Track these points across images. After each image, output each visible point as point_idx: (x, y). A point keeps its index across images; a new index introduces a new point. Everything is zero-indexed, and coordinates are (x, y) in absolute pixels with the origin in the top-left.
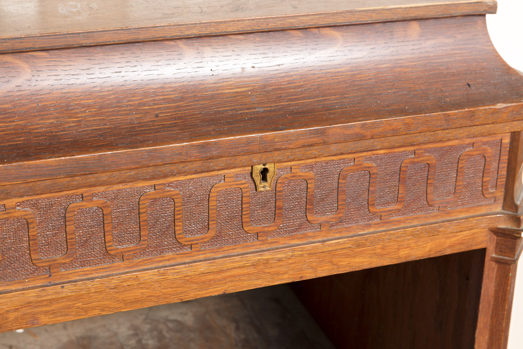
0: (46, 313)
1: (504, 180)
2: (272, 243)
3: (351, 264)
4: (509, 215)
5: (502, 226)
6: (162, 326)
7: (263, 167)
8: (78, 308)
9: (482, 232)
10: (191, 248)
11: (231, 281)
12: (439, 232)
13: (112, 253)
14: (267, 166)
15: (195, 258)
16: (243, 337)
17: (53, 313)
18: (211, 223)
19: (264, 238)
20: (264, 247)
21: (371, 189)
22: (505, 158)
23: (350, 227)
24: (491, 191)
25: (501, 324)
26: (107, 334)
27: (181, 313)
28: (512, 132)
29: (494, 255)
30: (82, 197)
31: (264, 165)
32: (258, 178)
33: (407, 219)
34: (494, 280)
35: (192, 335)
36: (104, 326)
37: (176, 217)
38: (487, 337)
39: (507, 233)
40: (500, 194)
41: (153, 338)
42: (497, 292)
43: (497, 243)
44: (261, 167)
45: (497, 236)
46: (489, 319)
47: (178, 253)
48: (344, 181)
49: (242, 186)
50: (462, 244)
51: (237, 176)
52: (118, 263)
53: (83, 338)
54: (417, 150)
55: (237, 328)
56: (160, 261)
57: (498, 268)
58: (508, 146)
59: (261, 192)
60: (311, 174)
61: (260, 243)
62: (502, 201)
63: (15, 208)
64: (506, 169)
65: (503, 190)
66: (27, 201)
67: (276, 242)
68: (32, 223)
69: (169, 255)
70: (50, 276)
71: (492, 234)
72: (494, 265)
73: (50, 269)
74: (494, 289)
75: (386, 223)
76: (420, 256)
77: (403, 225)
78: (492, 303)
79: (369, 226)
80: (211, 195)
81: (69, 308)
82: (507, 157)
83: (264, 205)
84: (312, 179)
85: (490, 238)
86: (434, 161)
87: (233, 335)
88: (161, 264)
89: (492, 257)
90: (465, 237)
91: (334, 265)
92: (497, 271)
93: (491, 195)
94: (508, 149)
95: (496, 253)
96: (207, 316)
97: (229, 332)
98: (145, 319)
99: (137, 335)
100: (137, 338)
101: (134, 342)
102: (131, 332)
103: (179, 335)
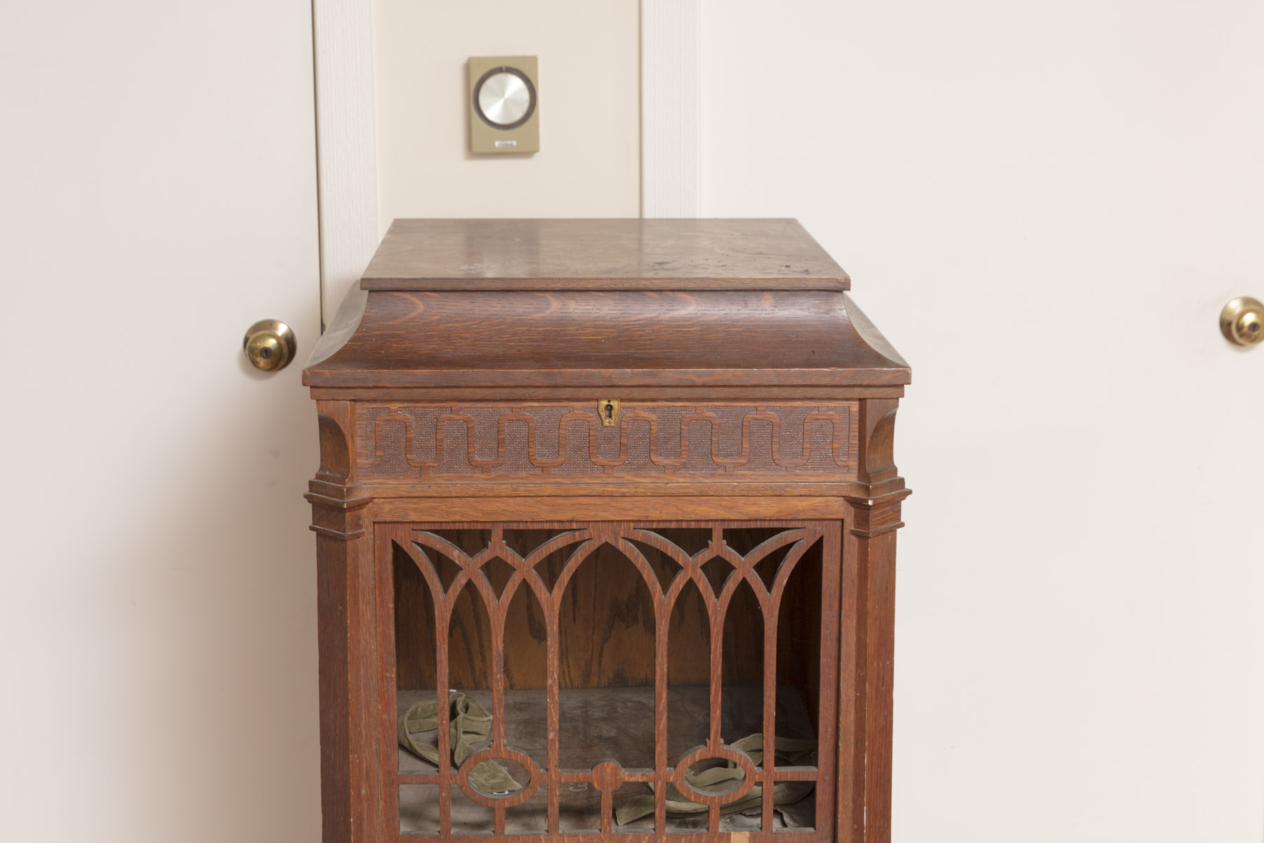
0: (415, 510)
1: (857, 449)
2: (617, 477)
3: (697, 512)
4: (860, 484)
5: (854, 495)
7: (607, 403)
8: (442, 510)
9: (836, 501)
10: (543, 471)
11: (579, 509)
12: (786, 491)
13: (474, 464)
14: (611, 403)
15: (546, 481)
17: (421, 511)
18: (561, 449)
19: (610, 472)
20: (610, 480)
21: (713, 439)
22: (855, 426)
23: (694, 474)
24: (844, 459)
25: (865, 605)
28: (860, 400)
29: (853, 528)
30: (451, 410)
31: (609, 401)
32: (603, 414)
33: (752, 475)
34: (856, 556)
37: (530, 439)
38: (855, 622)
39: (858, 501)
40: (854, 463)
41: (602, 712)
42: (860, 569)
43: (855, 516)
44: (605, 403)
45: (854, 507)
46: (855, 601)
47: (531, 473)
48: (686, 428)
49: (588, 419)
50: (814, 510)
51: (584, 409)
52: (478, 475)
54: (759, 406)
56: (515, 479)
57: (859, 543)
58: (857, 414)
59: (607, 427)
60: (654, 417)
61: (606, 475)
62: (856, 472)
63: (397, 412)
64: (857, 438)
65: (857, 459)
66: (407, 407)
67: (623, 477)
68: (410, 426)
69: (523, 474)
70: (420, 476)
71: (849, 505)
72: (854, 539)
73: (422, 469)
74: (857, 566)
75: (731, 475)
76: (770, 515)
77: (748, 480)
78: (856, 582)
79: (713, 475)
80: (561, 423)
81: (434, 508)
82: (857, 426)
83: (609, 440)
84: (653, 421)
85: (846, 509)
86: (778, 420)
88: (515, 482)
89: (851, 530)
90: (818, 503)
91: (679, 509)
92: (859, 546)
93: (843, 464)
94: (858, 418)
95: (855, 527)
96: (680, 702)
97: (696, 716)
98: (602, 698)
99: (586, 707)
100: (584, 710)
101: (580, 711)
102: (581, 705)
103: (635, 712)
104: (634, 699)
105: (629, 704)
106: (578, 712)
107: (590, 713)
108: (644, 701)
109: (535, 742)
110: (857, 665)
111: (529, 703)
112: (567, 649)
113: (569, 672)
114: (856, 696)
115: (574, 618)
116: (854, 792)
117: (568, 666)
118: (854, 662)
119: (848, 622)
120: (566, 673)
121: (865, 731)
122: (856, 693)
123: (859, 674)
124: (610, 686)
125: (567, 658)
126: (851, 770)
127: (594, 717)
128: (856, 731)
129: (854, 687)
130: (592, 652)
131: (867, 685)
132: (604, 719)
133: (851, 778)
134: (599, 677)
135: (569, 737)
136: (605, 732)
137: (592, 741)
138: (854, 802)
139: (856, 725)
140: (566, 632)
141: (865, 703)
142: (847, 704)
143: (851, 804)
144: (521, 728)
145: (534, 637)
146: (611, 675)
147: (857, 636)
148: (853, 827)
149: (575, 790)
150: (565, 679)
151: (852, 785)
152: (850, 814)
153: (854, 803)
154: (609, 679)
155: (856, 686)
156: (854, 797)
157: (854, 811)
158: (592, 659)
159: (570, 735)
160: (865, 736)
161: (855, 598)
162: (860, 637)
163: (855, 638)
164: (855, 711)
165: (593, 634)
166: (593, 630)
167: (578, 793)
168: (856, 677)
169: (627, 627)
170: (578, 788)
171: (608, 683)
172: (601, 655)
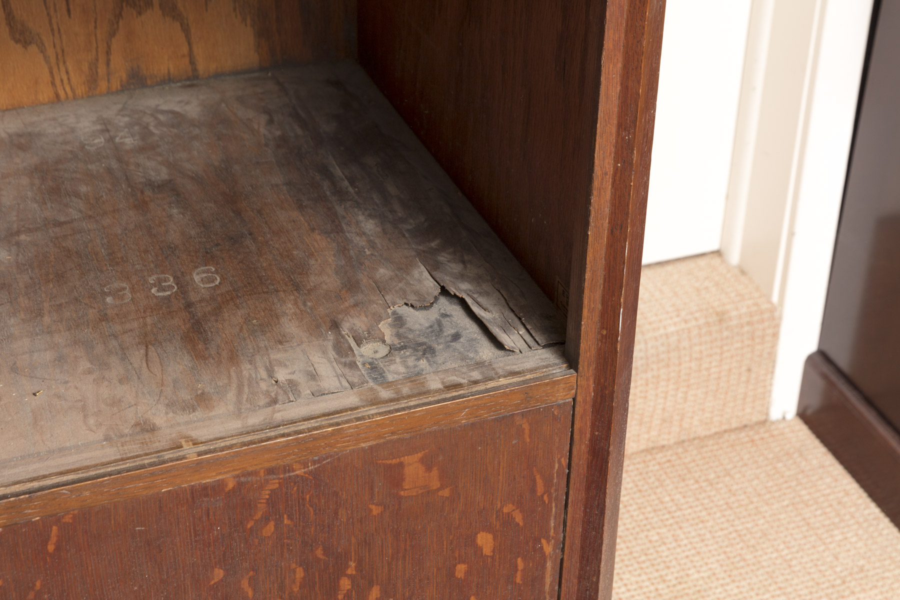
6: (147, 119)
16: (278, 133)
26: (59, 130)
27: (180, 102)
35: (197, 131)
36: (54, 119)
38: (620, 65)
41: (133, 136)
46: (623, 36)
53: (20, 135)
55: (271, 122)
78: (626, 8)
87: (263, 130)
96: (223, 105)
97: (256, 127)
98: (121, 110)
99: (108, 131)
100: (107, 135)
101: (102, 140)
102: (99, 127)
103: (175, 131)
104: (164, 107)
105: (162, 117)
106: (100, 141)
107: (117, 140)
108: (177, 109)
109: (66, 205)
110: (619, 125)
111: (30, 134)
112: (63, 51)
113: (69, 79)
114: (616, 169)
115: (69, 11)
116: (604, 290)
117: (67, 73)
118: (615, 122)
119: (611, 66)
120: (65, 81)
121: (627, 214)
122: (616, 162)
123: (623, 139)
124: (124, 88)
125: (64, 62)
126: (601, 263)
127: (128, 148)
128: (613, 214)
129: (613, 155)
130: (97, 51)
131: (635, 152)
132: (141, 150)
133: (601, 273)
134: (108, 81)
135: (110, 190)
136: (152, 173)
137: (142, 192)
138: (604, 302)
139: (613, 205)
140: (59, 30)
141: (630, 175)
142: (602, 179)
143: (599, 306)
144: (37, 182)
145: (17, 41)
146: (124, 76)
147: (621, 84)
148: (599, 333)
149: (161, 294)
150: (64, 89)
151: (602, 281)
152: (596, 318)
153: (603, 304)
154: (121, 81)
155: (616, 153)
156: (603, 296)
157: (603, 314)
158: (97, 60)
159: (109, 186)
160: (627, 220)
161: (623, 31)
162: (627, 87)
163: (619, 88)
164: (613, 186)
165: (96, 27)
166: (95, 22)
167: (168, 298)
168: (617, 142)
169: (140, 13)
170: (164, 290)
171: (121, 86)
172: (108, 53)
